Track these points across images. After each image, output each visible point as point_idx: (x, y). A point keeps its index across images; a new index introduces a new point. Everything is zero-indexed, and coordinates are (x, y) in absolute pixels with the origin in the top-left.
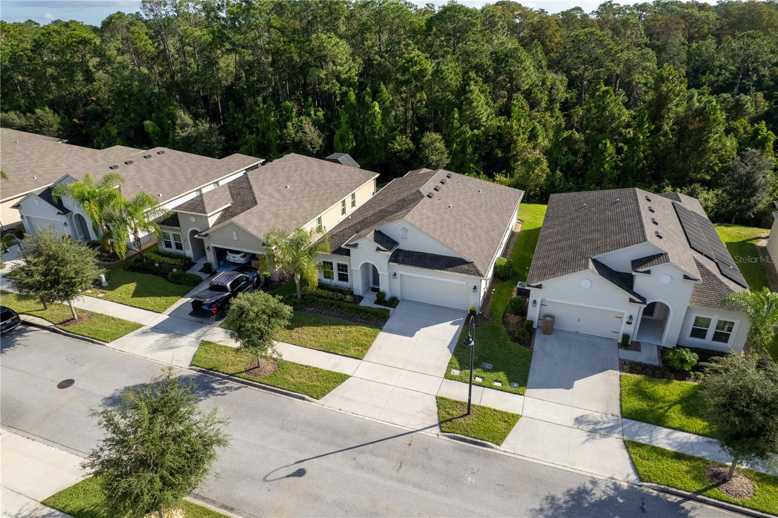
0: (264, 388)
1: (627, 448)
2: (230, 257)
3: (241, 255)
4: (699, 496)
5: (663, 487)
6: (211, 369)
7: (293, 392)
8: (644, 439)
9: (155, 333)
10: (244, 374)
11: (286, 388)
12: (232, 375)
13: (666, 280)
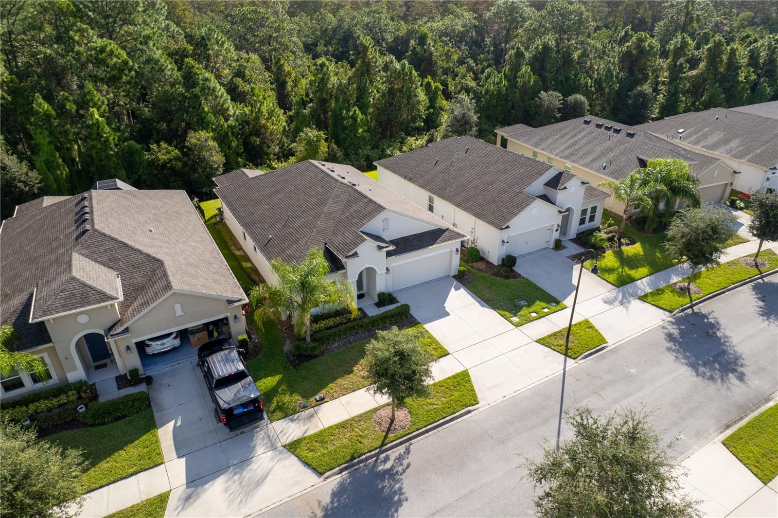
1: (645, 301)
5: (681, 308)
12: (383, 444)
13: (573, 189)
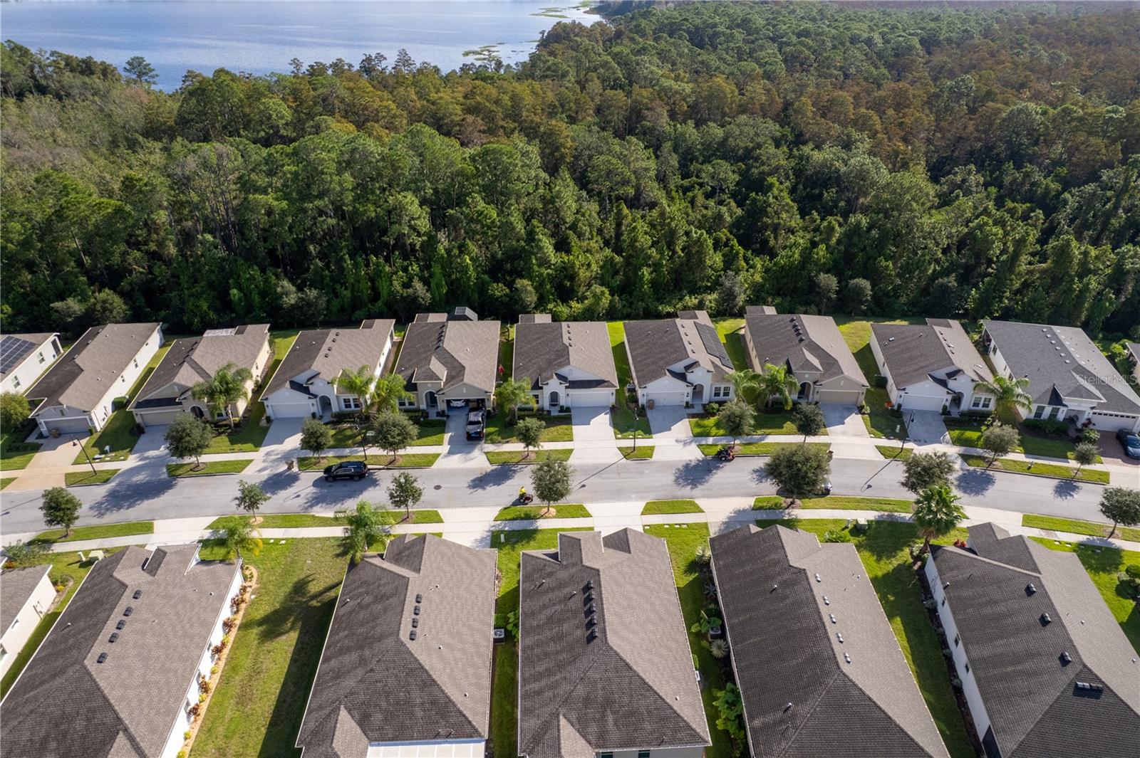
1: (699, 447)
2: (454, 404)
6: (505, 463)
8: (703, 443)
9: (452, 456)
12: (519, 463)
13: (700, 374)
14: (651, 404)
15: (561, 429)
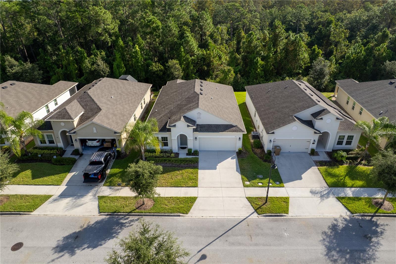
0: (153, 215)
1: (339, 201)
2: (89, 143)
3: (97, 141)
4: (377, 214)
6: (115, 212)
7: (171, 213)
8: (342, 195)
9: (63, 199)
10: (137, 210)
11: (166, 212)
12: (130, 212)
13: (328, 121)
14: (277, 150)
15: (187, 172)
